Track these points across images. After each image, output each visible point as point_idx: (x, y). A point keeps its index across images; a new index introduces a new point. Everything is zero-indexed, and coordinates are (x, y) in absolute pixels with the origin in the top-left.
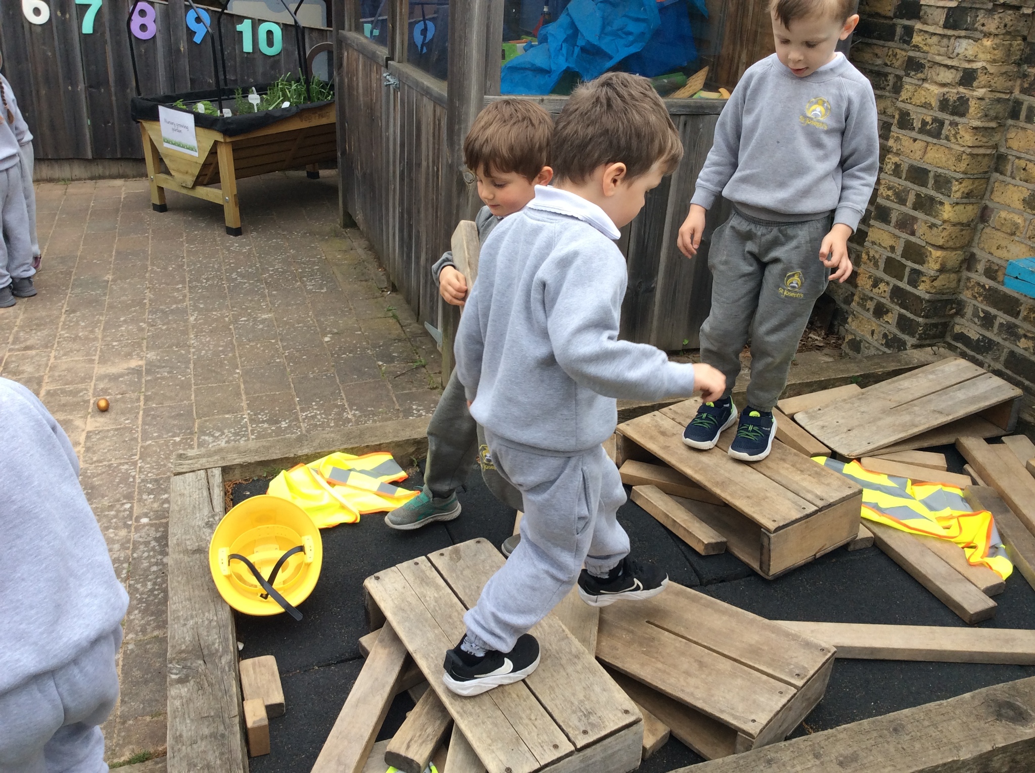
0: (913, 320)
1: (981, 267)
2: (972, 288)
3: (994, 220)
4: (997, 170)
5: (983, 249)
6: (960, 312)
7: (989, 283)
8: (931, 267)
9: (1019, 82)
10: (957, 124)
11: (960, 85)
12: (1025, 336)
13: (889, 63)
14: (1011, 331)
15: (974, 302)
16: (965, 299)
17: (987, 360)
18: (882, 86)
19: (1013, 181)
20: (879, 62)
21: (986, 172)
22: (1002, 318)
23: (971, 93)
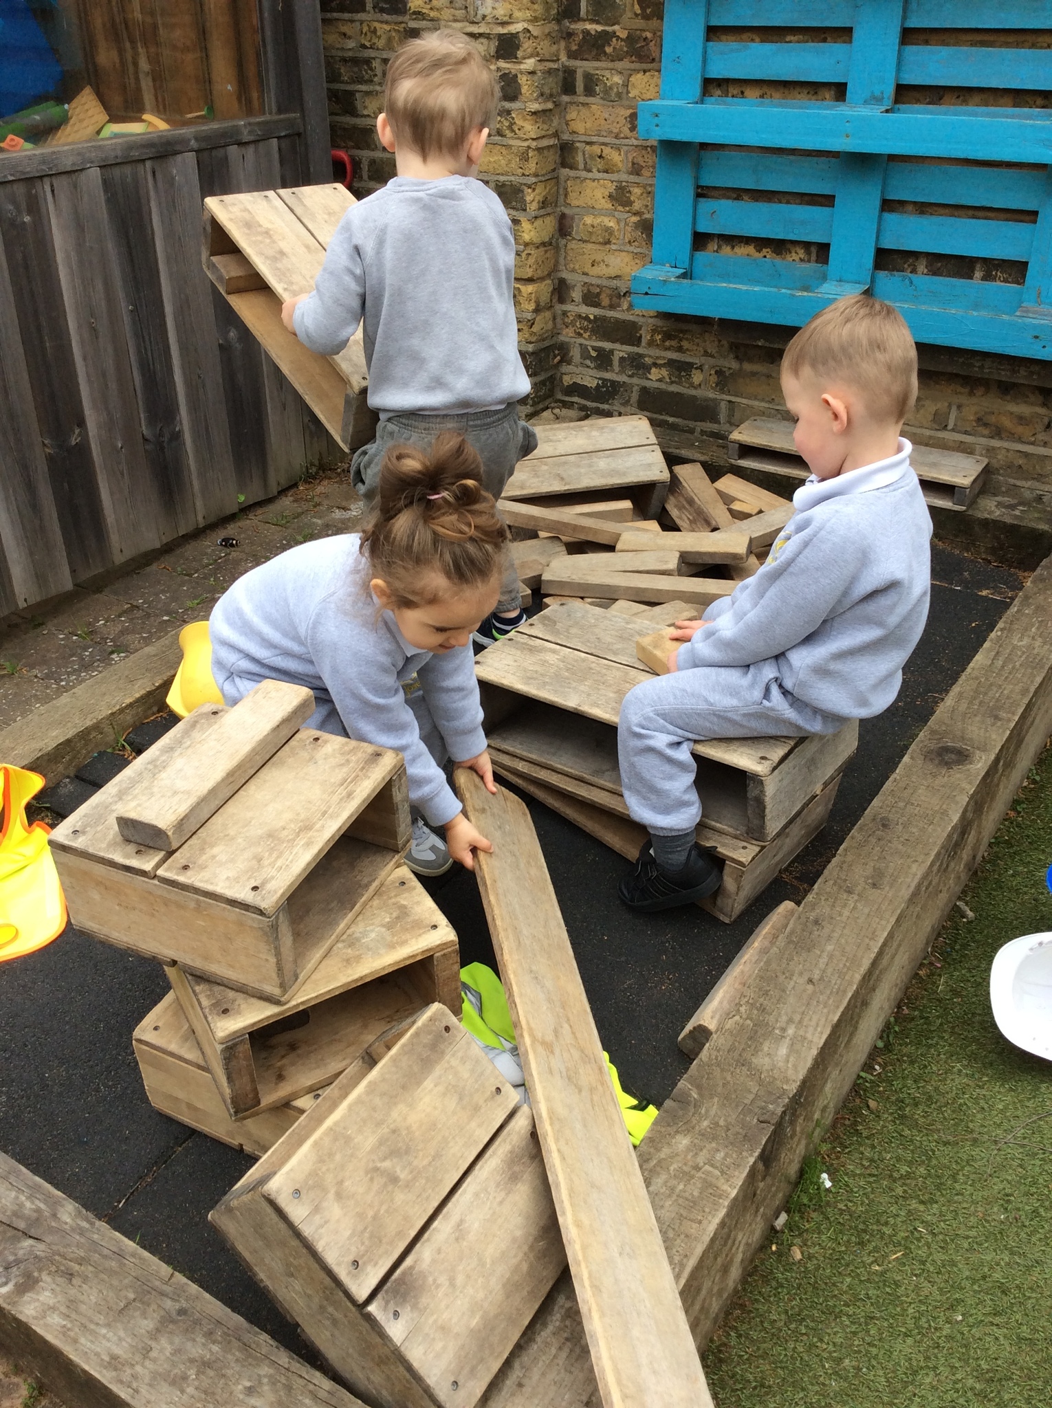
1: (576, 294)
2: (573, 323)
3: (578, 230)
4: (564, 164)
5: (573, 271)
6: (566, 359)
7: (592, 312)
8: (525, 307)
9: (563, 44)
10: (509, 112)
11: (498, 58)
12: (655, 365)
13: (368, 44)
14: (636, 364)
15: (580, 341)
16: (567, 340)
17: (615, 408)
18: (367, 77)
19: (590, 175)
20: (351, 44)
21: (554, 170)
22: (621, 350)
23: (517, 67)
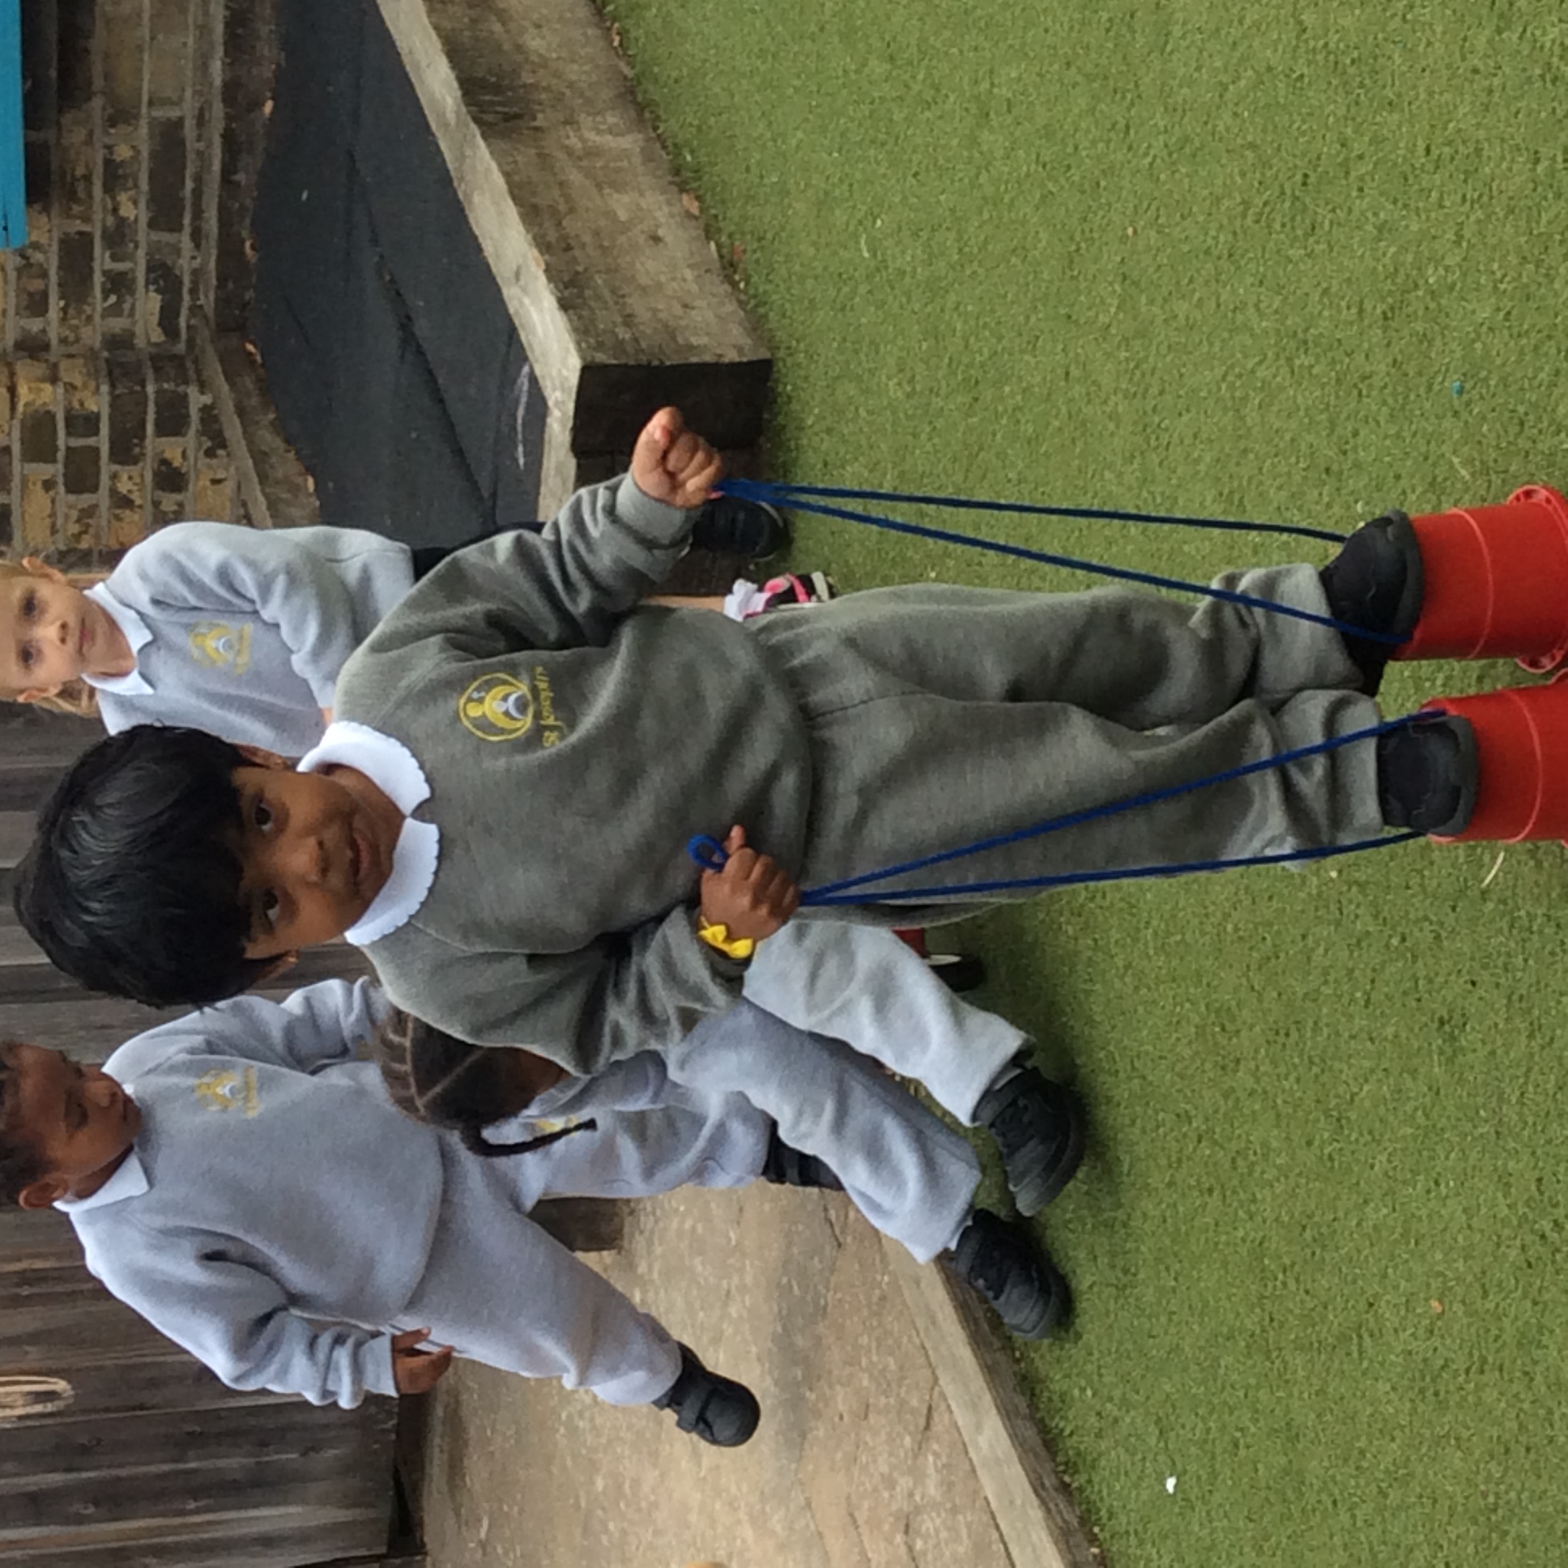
0: (157, 404)
1: (35, 325)
2: (75, 329)
6: (126, 341)
7: (55, 304)
8: (49, 397)
12: (115, 210)
15: (97, 318)
16: (99, 338)
17: (186, 267)
22: (102, 262)
